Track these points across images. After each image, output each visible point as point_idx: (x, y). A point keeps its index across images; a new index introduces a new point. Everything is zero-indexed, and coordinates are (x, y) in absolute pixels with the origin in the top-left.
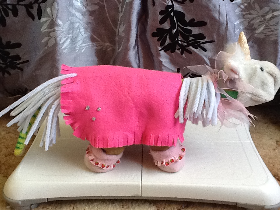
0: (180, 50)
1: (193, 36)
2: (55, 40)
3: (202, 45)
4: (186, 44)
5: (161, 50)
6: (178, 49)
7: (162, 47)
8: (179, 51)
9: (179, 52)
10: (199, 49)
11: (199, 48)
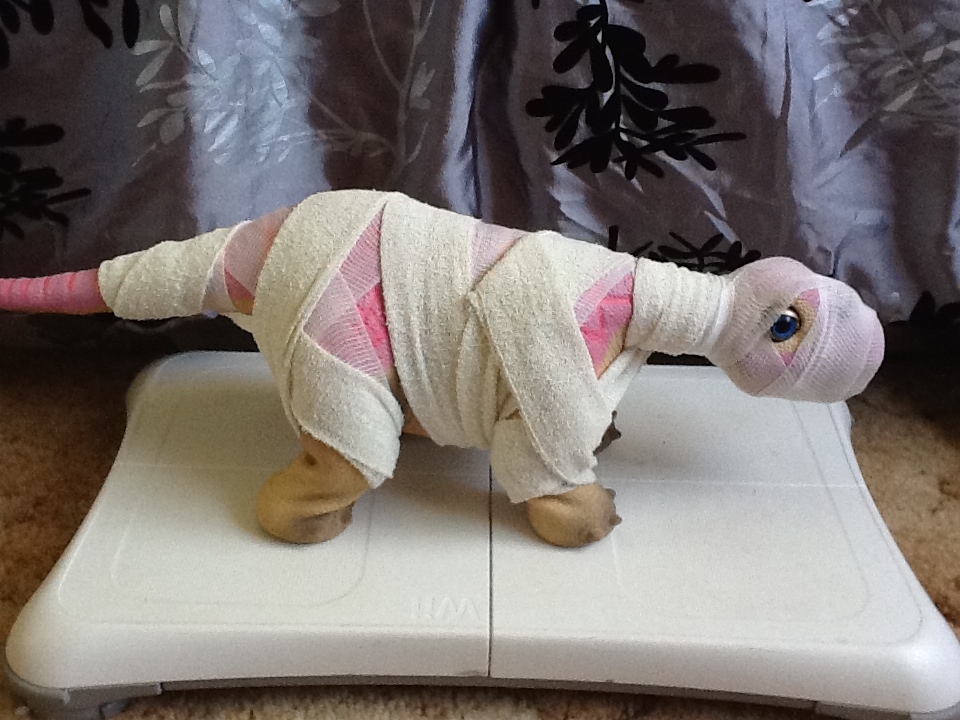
0: (624, 163)
1: (668, 115)
2: (187, 120)
3: (699, 147)
4: (644, 143)
5: (556, 163)
6: (618, 161)
7: (563, 152)
8: (622, 167)
9: (620, 170)
10: (690, 159)
11: (690, 156)
